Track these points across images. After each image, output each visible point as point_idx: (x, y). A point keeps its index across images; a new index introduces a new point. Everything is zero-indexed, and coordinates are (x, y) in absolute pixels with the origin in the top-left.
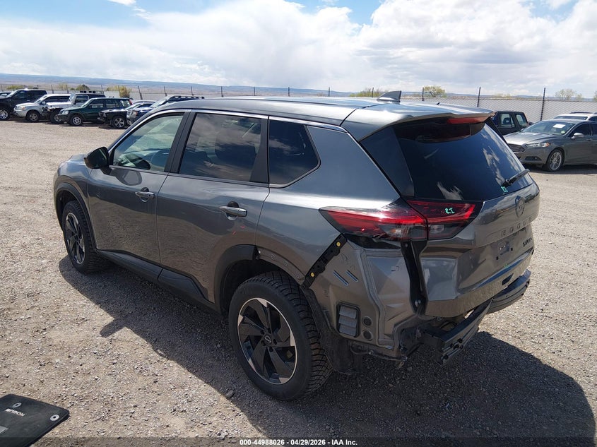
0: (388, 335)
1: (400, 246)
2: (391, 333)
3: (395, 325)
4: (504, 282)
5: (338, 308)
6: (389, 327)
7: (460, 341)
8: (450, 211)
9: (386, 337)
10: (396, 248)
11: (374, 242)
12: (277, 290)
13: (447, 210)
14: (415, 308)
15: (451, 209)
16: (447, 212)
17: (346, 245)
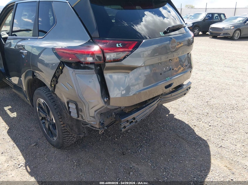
0: (92, 117)
1: (94, 68)
2: (93, 115)
3: (95, 111)
4: (166, 87)
5: (68, 103)
6: (92, 112)
7: (134, 119)
8: (120, 45)
9: (91, 118)
10: (92, 69)
11: (81, 66)
12: (45, 94)
13: (117, 45)
14: (105, 103)
15: (120, 44)
16: (117, 46)
17: (65, 68)
